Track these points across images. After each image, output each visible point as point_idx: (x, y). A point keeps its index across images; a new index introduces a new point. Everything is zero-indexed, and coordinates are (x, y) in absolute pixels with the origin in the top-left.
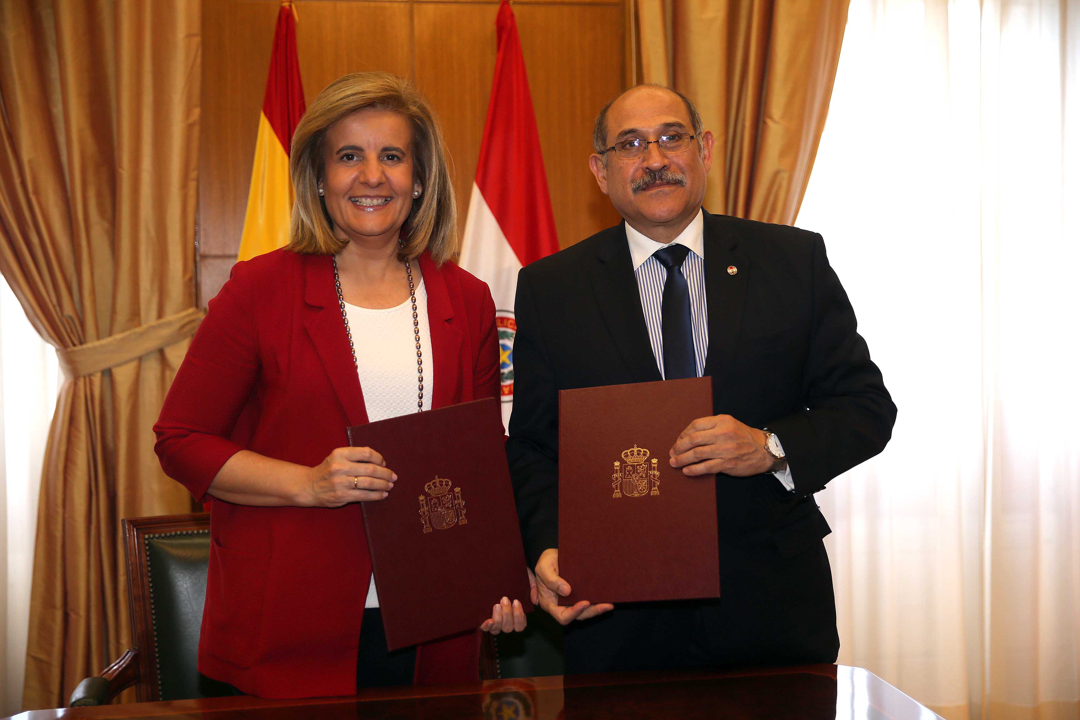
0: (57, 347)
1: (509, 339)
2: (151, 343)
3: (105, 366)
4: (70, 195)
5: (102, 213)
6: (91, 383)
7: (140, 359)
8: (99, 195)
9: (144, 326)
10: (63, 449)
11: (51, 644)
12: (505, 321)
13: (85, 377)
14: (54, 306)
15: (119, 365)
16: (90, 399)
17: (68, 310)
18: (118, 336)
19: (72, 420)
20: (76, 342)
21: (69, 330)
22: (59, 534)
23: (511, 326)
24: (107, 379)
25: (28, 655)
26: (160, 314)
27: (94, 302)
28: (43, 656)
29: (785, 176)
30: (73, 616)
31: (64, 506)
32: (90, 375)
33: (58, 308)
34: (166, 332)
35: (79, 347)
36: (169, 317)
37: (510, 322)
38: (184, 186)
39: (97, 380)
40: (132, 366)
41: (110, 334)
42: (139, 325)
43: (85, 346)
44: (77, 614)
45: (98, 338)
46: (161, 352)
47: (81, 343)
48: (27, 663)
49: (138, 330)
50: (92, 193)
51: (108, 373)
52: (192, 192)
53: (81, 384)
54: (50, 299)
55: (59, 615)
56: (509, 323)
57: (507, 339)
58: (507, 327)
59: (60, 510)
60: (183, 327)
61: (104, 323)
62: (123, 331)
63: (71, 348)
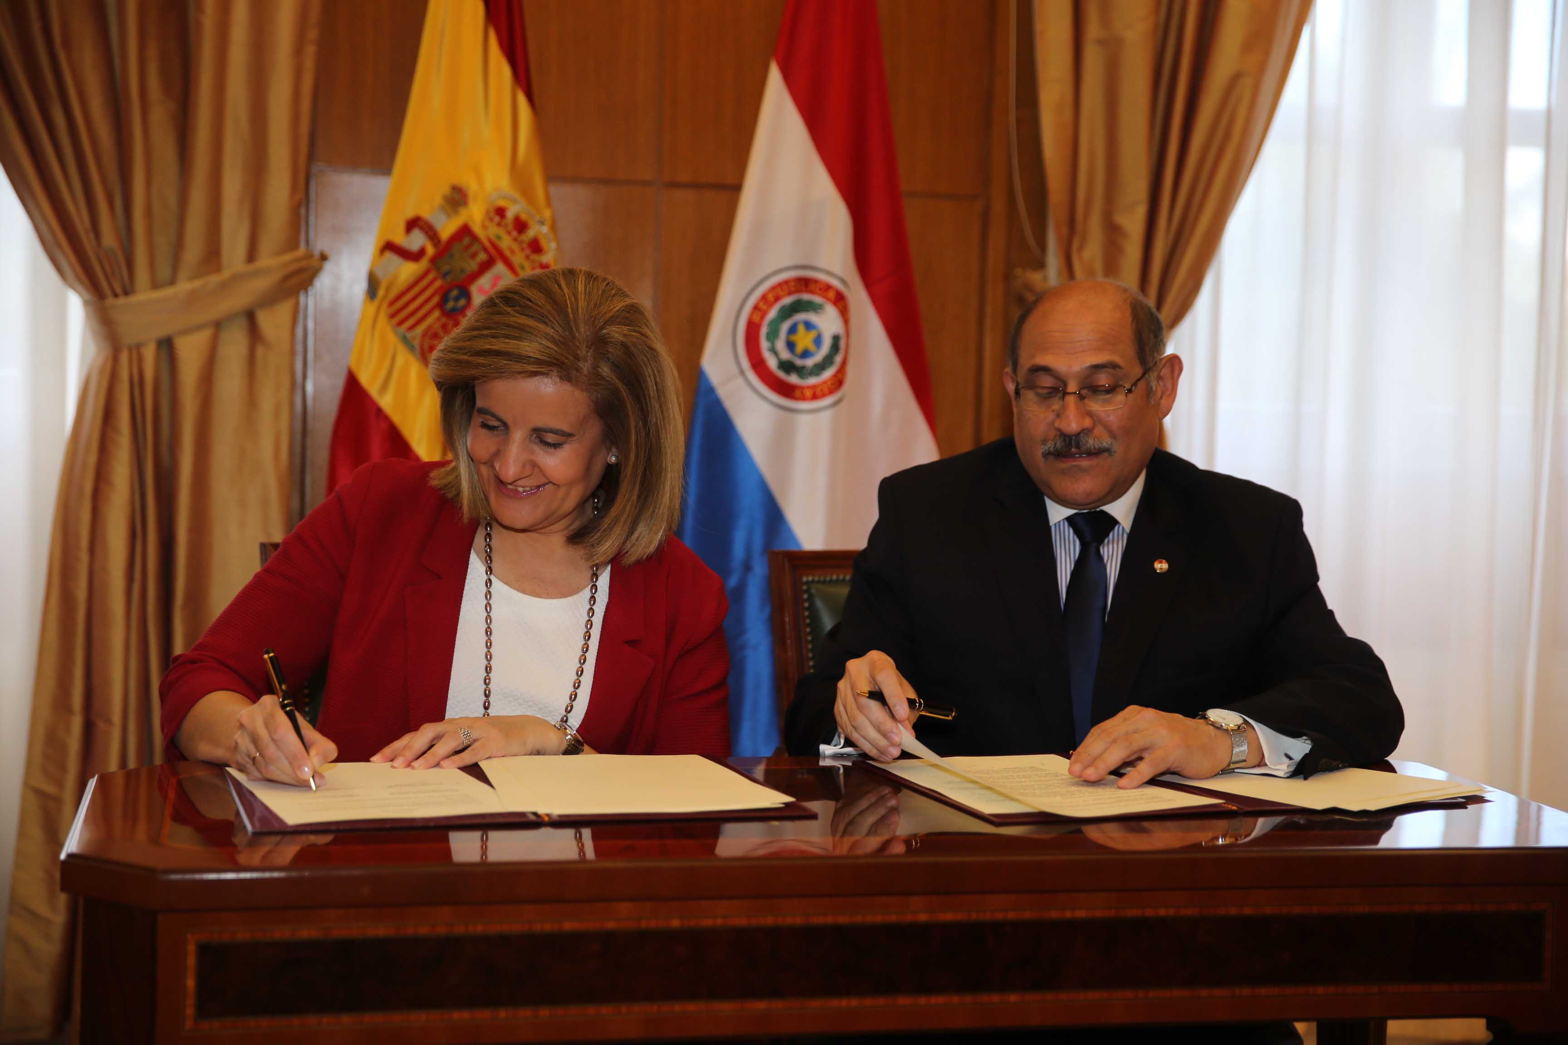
0: (88, 297)
1: (815, 312)
2: (239, 300)
3: (162, 332)
5: (169, 86)
6: (140, 359)
7: (218, 326)
8: (164, 58)
9: (226, 274)
10: (93, 459)
11: (63, 768)
12: (811, 284)
13: (130, 349)
14: (87, 232)
15: (187, 331)
16: (137, 384)
17: (109, 239)
18: (184, 286)
19: (108, 415)
20: (119, 290)
21: (107, 268)
22: (81, 593)
23: (819, 293)
24: (165, 355)
25: (27, 785)
26: (252, 256)
27: (149, 229)
28: (50, 788)
29: (1246, 83)
30: (101, 725)
31: (92, 550)
32: (139, 346)
33: (92, 236)
34: (261, 285)
35: (122, 301)
36: (266, 260)
37: (820, 285)
38: (298, 52)
39: (149, 353)
40: (203, 337)
41: (172, 282)
42: (219, 270)
43: (133, 299)
44: (109, 721)
45: (155, 285)
46: (250, 316)
47: (126, 293)
48: (24, 799)
49: (214, 279)
50: (152, 52)
51: (167, 346)
52: (309, 64)
53: (124, 358)
54: (81, 220)
55: (77, 723)
56: (817, 287)
57: (813, 313)
58: (812, 292)
59: (84, 556)
60: (287, 278)
61: (164, 263)
62: (192, 278)
63: (110, 301)
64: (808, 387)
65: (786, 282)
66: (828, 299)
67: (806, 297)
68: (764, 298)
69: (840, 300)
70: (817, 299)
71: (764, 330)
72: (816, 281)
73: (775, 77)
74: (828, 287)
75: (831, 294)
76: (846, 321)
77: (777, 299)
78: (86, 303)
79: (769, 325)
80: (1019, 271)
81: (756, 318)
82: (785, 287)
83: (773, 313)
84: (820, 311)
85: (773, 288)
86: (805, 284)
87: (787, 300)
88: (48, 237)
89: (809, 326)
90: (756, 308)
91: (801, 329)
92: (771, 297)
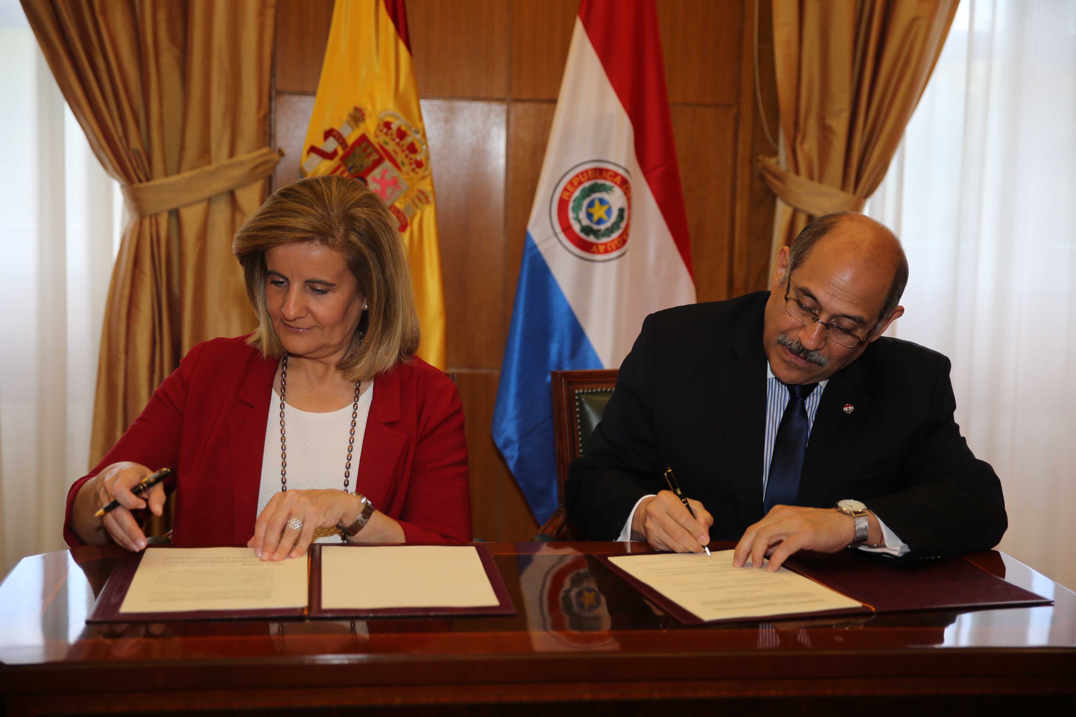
0: (123, 183)
1: (607, 192)
2: (221, 184)
3: (173, 205)
4: (139, 18)
5: (173, 39)
6: (157, 223)
7: (210, 200)
8: (170, 19)
9: (214, 165)
10: (127, 292)
12: (604, 173)
13: (151, 217)
14: (120, 139)
15: (188, 205)
16: (155, 241)
17: (135, 143)
18: (187, 174)
19: (137, 262)
20: (143, 178)
21: (135, 164)
22: (120, 382)
23: (610, 178)
24: (174, 221)
26: (232, 153)
27: (162, 136)
29: (923, 24)
31: (126, 352)
32: (156, 215)
33: (124, 142)
34: (237, 173)
35: (145, 184)
36: (243, 156)
37: (609, 173)
38: (261, 13)
39: (163, 220)
40: (200, 208)
41: (179, 171)
42: (209, 163)
43: (152, 183)
45: (166, 174)
46: (232, 194)
47: (148, 180)
49: (208, 168)
50: (162, 16)
51: (175, 214)
52: (270, 21)
53: (147, 223)
54: (116, 131)
56: (609, 175)
57: (606, 193)
58: (605, 179)
59: (122, 356)
60: (256, 167)
61: (173, 159)
62: (193, 168)
63: (137, 185)
64: (602, 244)
65: (586, 171)
66: (616, 183)
67: (600, 181)
68: (571, 182)
69: (624, 184)
70: (608, 183)
71: (571, 205)
72: (607, 171)
73: (579, 28)
74: (616, 174)
75: (618, 179)
76: (629, 199)
77: (580, 183)
78: (122, 187)
79: (574, 201)
80: (761, 157)
81: (566, 197)
82: (585, 175)
83: (577, 193)
84: (610, 191)
85: (577, 176)
86: (600, 172)
87: (587, 184)
88: (95, 143)
89: (602, 202)
90: (565, 189)
91: (597, 203)
92: (576, 183)
